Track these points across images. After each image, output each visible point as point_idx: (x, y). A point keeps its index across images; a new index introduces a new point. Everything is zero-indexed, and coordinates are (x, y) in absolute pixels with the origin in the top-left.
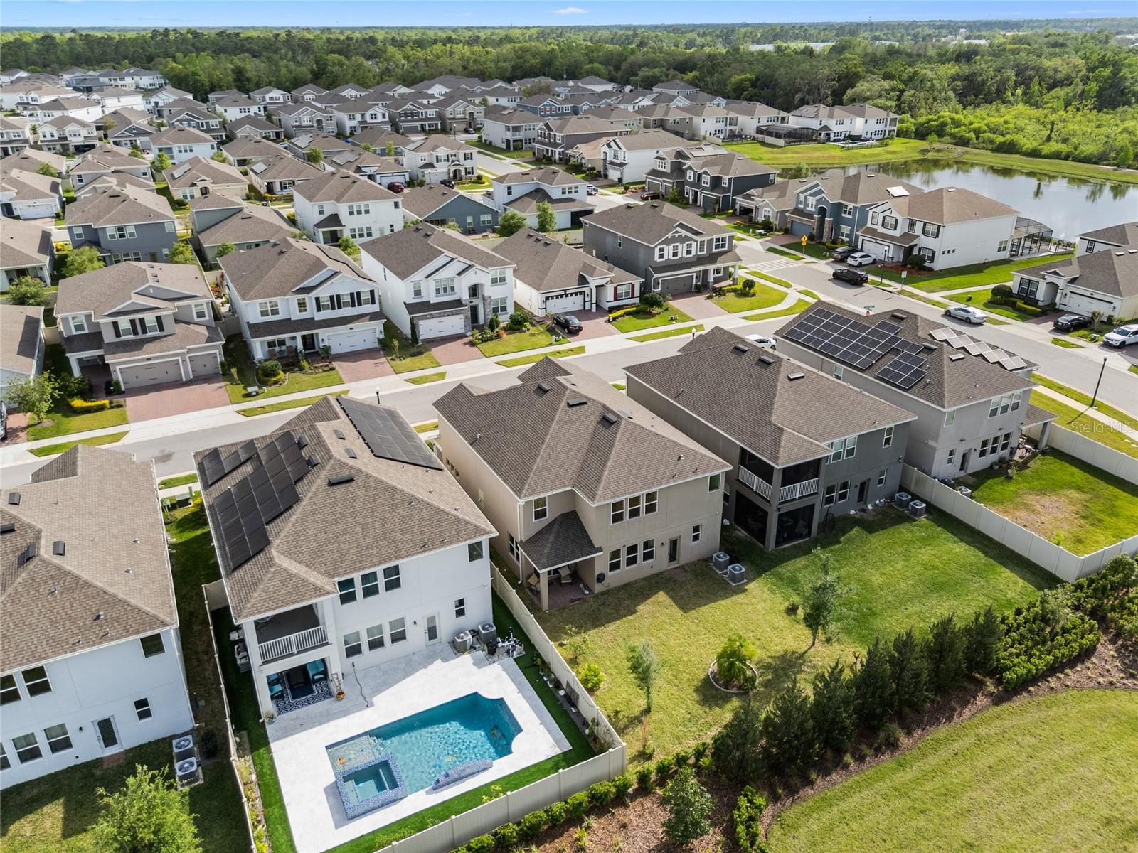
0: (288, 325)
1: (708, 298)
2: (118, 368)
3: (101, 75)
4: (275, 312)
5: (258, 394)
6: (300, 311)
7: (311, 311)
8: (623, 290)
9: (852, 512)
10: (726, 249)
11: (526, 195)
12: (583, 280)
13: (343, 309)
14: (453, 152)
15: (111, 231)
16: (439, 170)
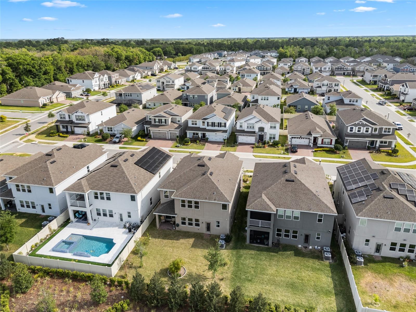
0: (199, 129)
1: (370, 153)
2: (152, 131)
3: (262, 52)
4: (196, 124)
5: (179, 147)
6: (203, 125)
7: (205, 126)
8: (326, 141)
9: (300, 246)
10: (391, 133)
11: (335, 101)
12: (310, 134)
13: (215, 127)
14: (331, 83)
15: (191, 96)
16: (323, 89)
